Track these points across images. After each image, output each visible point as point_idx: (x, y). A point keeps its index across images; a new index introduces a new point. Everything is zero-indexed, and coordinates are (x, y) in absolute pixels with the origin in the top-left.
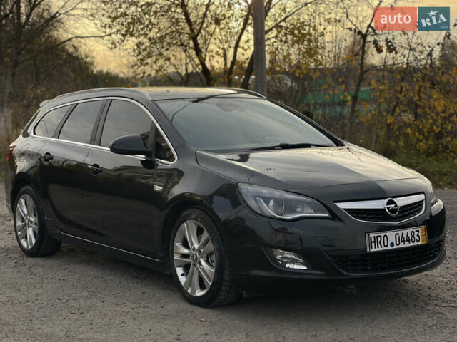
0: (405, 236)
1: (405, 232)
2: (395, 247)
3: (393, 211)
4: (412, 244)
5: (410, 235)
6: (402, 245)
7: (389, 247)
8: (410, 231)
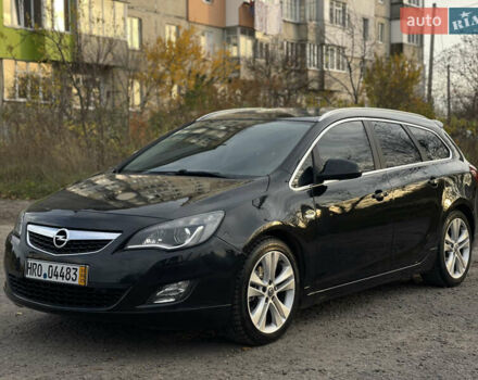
0: (59, 270)
1: (60, 266)
2: (48, 279)
3: (60, 243)
4: (65, 281)
5: (64, 270)
6: (54, 279)
7: (42, 278)
8: (66, 266)
